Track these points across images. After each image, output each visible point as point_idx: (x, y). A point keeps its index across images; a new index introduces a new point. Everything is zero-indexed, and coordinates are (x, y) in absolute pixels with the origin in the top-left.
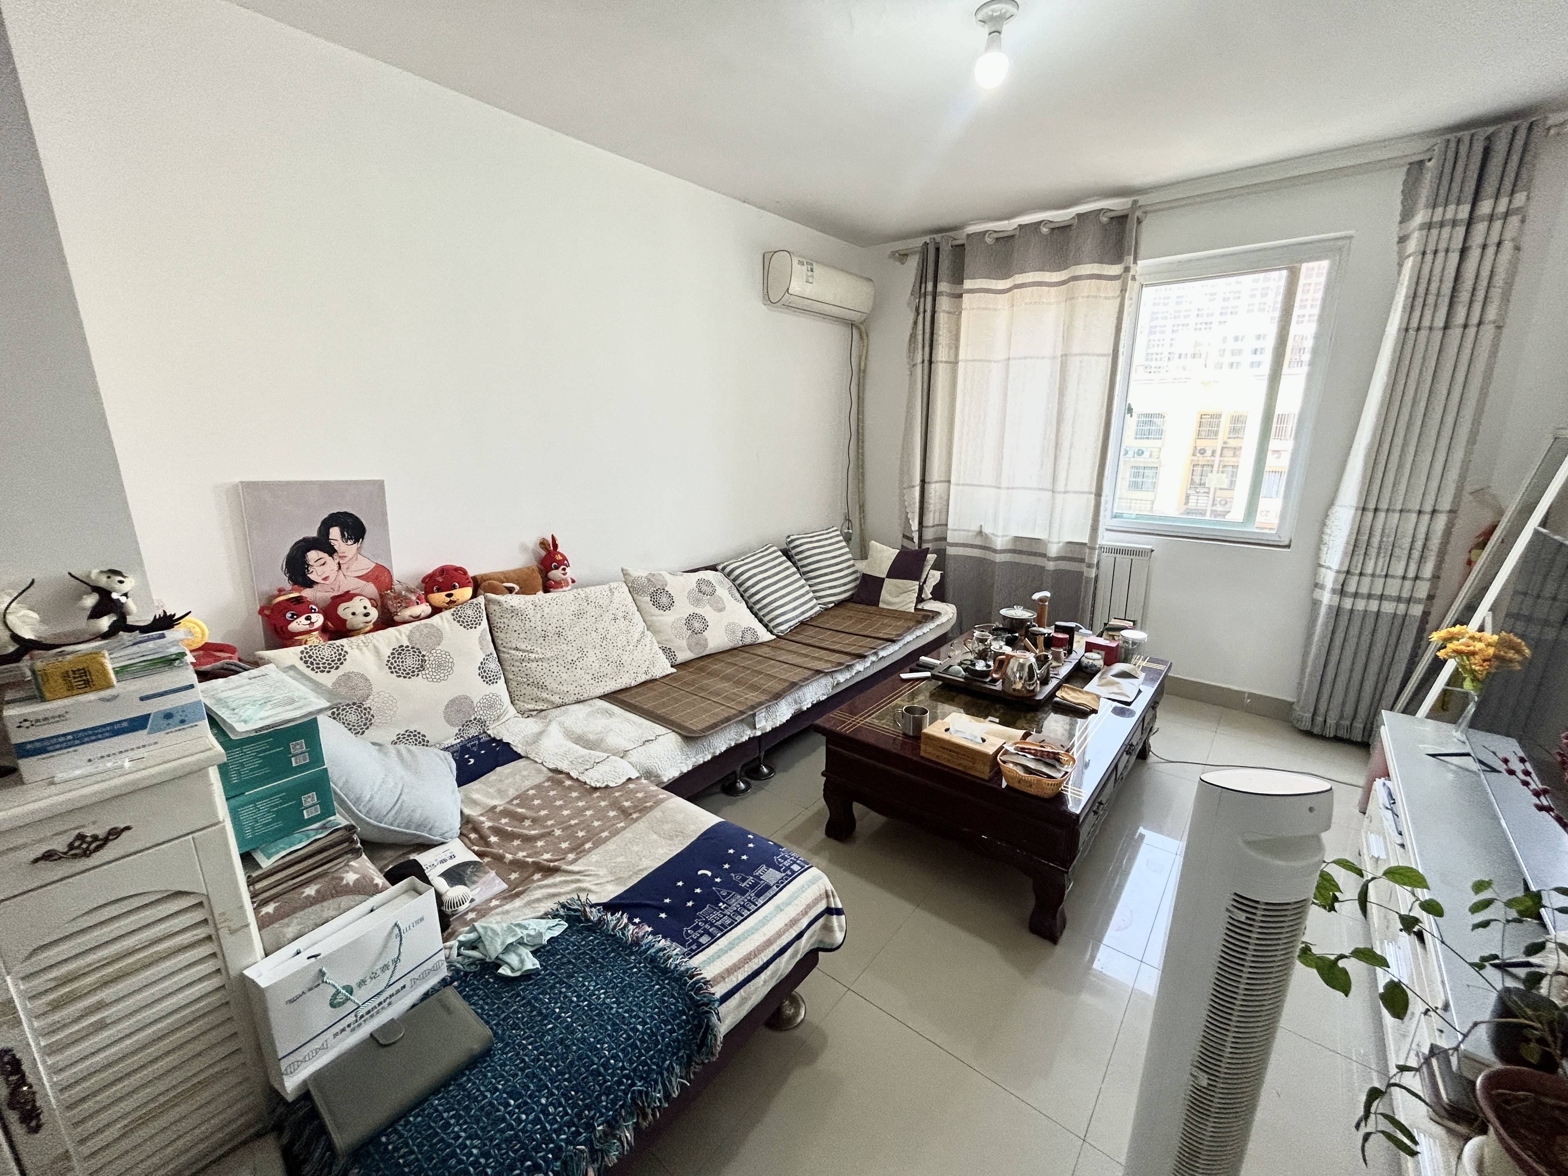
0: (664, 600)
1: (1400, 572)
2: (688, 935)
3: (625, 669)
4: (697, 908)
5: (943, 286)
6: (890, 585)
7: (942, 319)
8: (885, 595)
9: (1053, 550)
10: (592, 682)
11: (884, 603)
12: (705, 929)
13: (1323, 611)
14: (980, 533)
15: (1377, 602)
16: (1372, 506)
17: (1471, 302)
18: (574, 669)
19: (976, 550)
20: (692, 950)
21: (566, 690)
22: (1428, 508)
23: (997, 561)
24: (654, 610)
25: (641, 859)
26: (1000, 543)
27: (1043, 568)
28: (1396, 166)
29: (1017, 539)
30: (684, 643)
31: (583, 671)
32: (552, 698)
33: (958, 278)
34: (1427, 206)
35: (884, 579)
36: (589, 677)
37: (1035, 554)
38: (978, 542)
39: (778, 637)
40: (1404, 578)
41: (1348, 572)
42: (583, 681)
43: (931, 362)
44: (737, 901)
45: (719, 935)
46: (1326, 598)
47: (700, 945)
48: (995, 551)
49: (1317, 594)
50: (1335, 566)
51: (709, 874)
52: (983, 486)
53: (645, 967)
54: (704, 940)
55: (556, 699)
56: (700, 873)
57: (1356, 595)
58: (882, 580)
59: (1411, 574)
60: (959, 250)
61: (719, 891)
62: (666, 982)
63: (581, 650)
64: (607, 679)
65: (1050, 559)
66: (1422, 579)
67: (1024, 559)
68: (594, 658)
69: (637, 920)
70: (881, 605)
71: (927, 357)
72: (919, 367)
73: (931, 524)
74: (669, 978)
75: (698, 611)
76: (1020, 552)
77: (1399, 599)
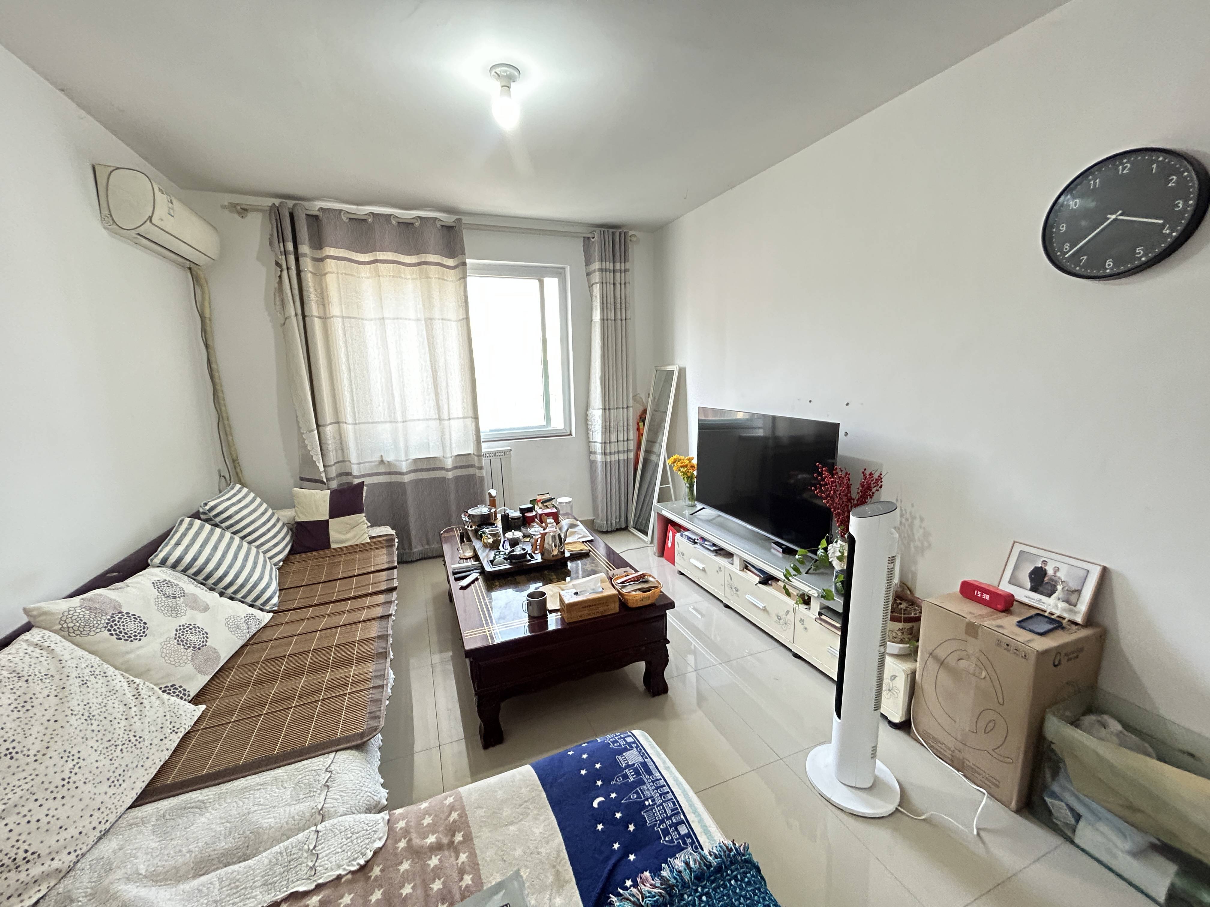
0: (131, 626)
1: (622, 439)
2: (672, 841)
3: (147, 743)
4: (641, 824)
5: (304, 249)
6: (334, 524)
7: (309, 279)
8: (333, 535)
9: (449, 464)
10: (113, 790)
11: (336, 542)
12: (671, 826)
13: (599, 465)
14: (382, 462)
15: (616, 455)
16: (607, 408)
17: (621, 309)
18: (73, 791)
19: (381, 477)
20: (693, 843)
21: (75, 833)
22: (625, 406)
23: (406, 481)
24: (123, 646)
25: (538, 853)
26: (404, 467)
27: (444, 479)
28: (577, 237)
29: (416, 460)
30: (189, 668)
31: (90, 786)
32: (56, 864)
33: (318, 243)
34: (599, 261)
35: (327, 521)
36: (104, 787)
37: (434, 469)
38: (382, 469)
39: (275, 612)
40: (624, 441)
41: (605, 443)
42: (99, 799)
43: (304, 317)
44: (648, 789)
45: (682, 817)
46: (599, 458)
47: (688, 835)
48: (401, 474)
49: (593, 457)
50: (600, 441)
51: (601, 799)
52: (376, 423)
53: (703, 887)
54: (683, 830)
55: (64, 860)
56: (595, 804)
57: (610, 453)
58: (327, 522)
59: (626, 439)
60: (314, 220)
61: (630, 798)
62: (729, 872)
63: (66, 756)
64: (129, 774)
65: (447, 470)
66: (630, 440)
67: (425, 475)
68: (95, 756)
69: (629, 883)
70: (333, 546)
71: (299, 311)
72: (294, 320)
73: (333, 463)
74: (727, 868)
75: (183, 621)
76: (421, 470)
77: (624, 452)
